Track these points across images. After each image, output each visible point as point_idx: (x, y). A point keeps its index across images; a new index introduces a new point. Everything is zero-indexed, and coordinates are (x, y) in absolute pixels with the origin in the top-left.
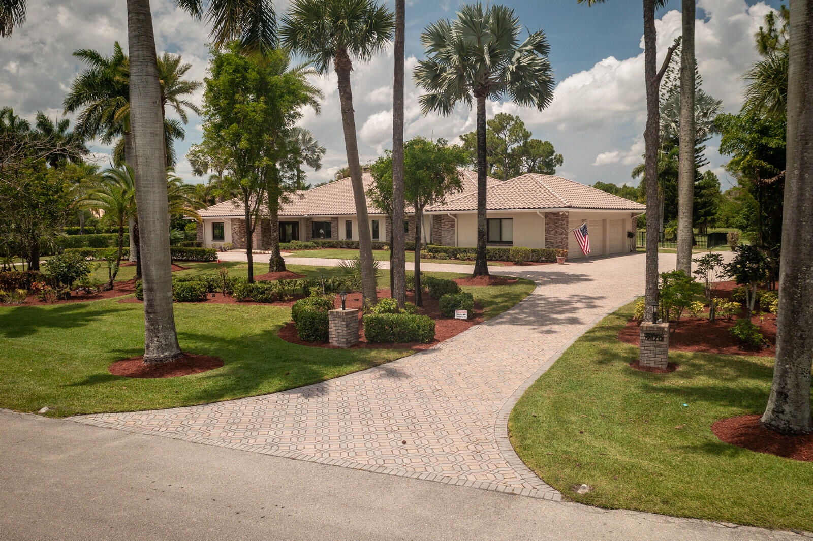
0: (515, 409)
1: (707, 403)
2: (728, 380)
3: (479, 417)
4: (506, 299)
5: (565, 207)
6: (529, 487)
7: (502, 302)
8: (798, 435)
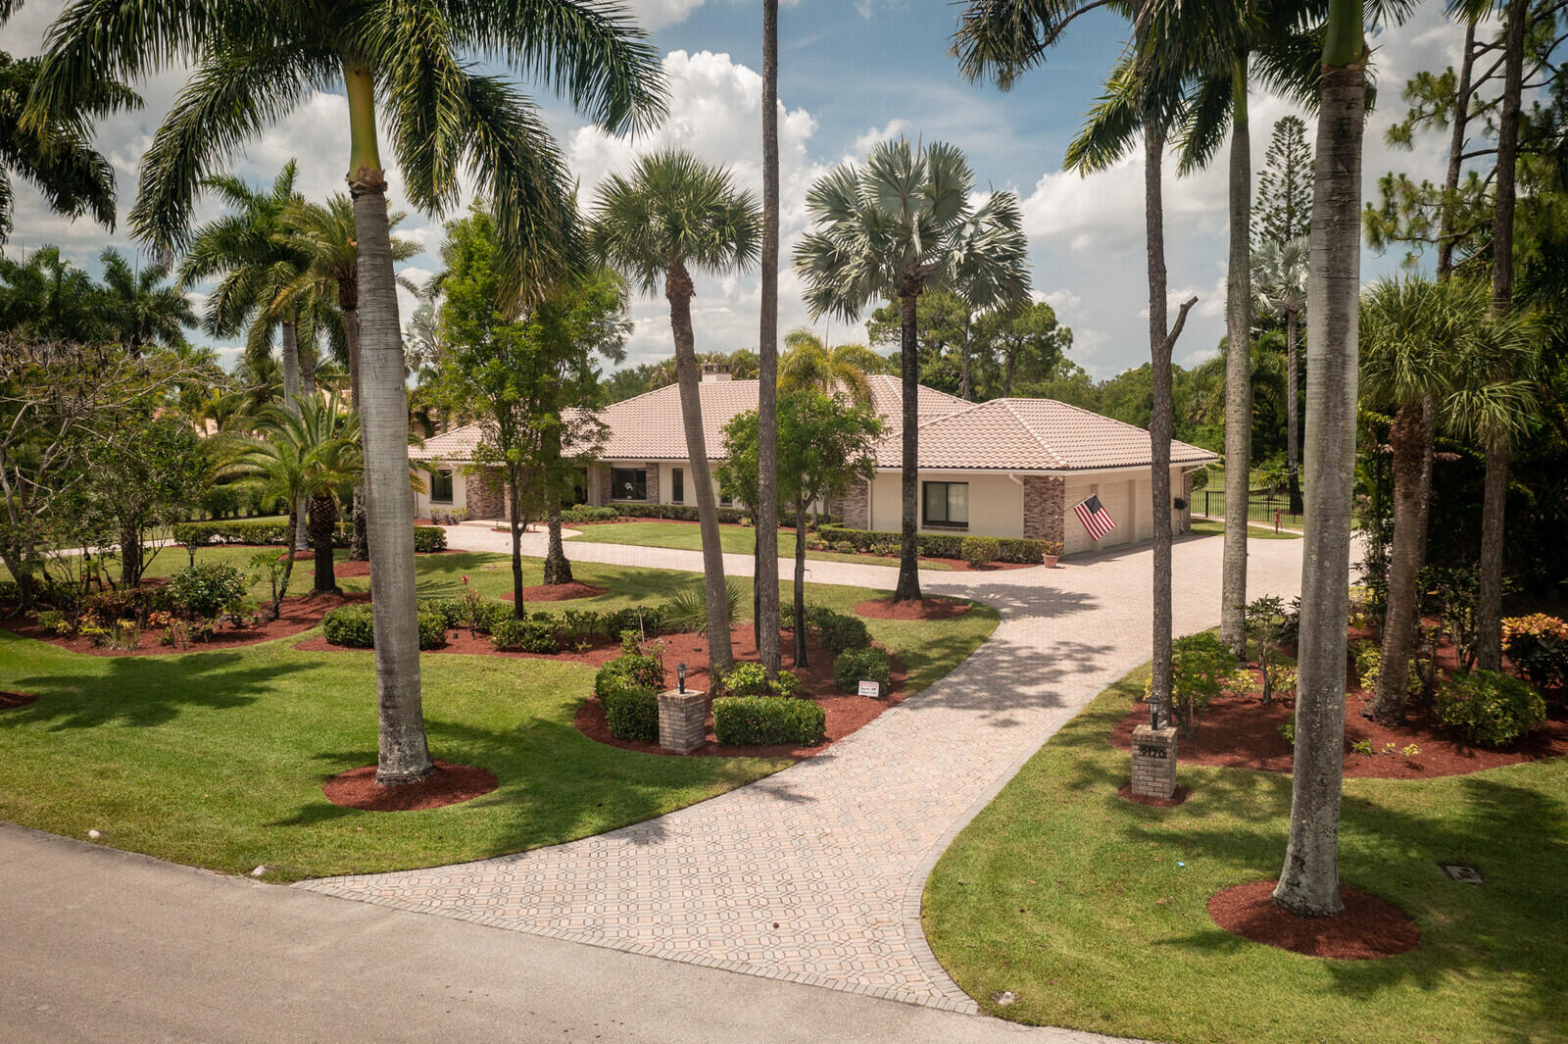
0: (935, 872)
1: (1214, 861)
2: (1256, 820)
3: (884, 883)
4: (947, 651)
5: (1057, 469)
6: (938, 994)
7: (938, 659)
8: (1317, 917)
